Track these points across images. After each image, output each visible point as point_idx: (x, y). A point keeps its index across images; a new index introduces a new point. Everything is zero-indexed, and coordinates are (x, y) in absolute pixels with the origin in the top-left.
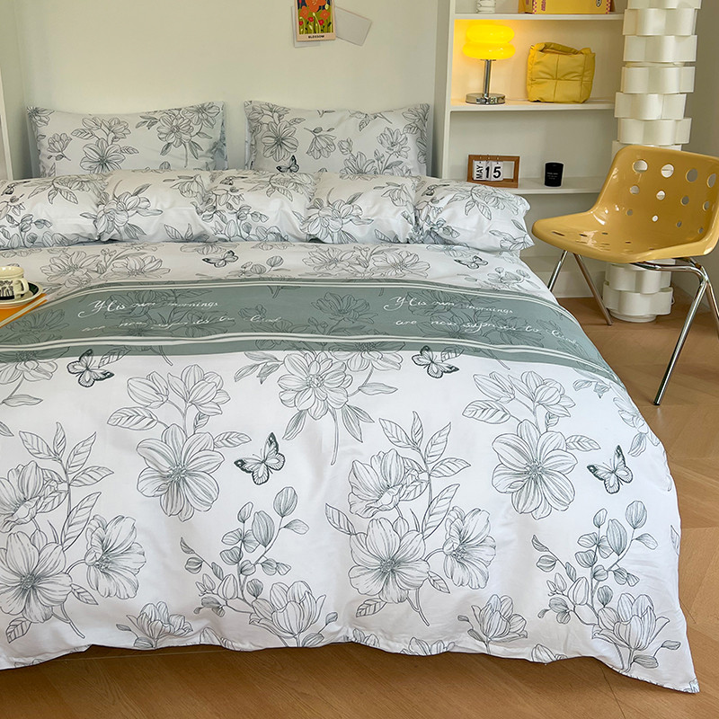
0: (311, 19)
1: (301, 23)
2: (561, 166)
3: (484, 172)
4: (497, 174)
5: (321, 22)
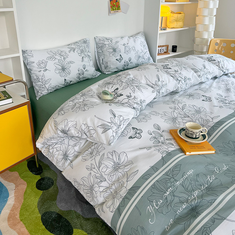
0: (114, 5)
1: (111, 7)
3: (160, 51)
4: (163, 51)
5: (117, 6)
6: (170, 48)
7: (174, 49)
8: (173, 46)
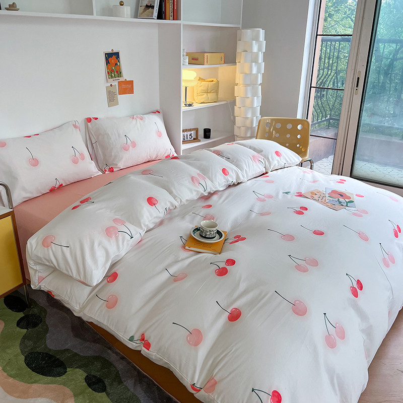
0: (112, 71)
1: (108, 73)
2: (210, 130)
3: (186, 137)
4: (191, 137)
5: (117, 72)
6: (201, 133)
7: (207, 134)
8: (205, 130)
